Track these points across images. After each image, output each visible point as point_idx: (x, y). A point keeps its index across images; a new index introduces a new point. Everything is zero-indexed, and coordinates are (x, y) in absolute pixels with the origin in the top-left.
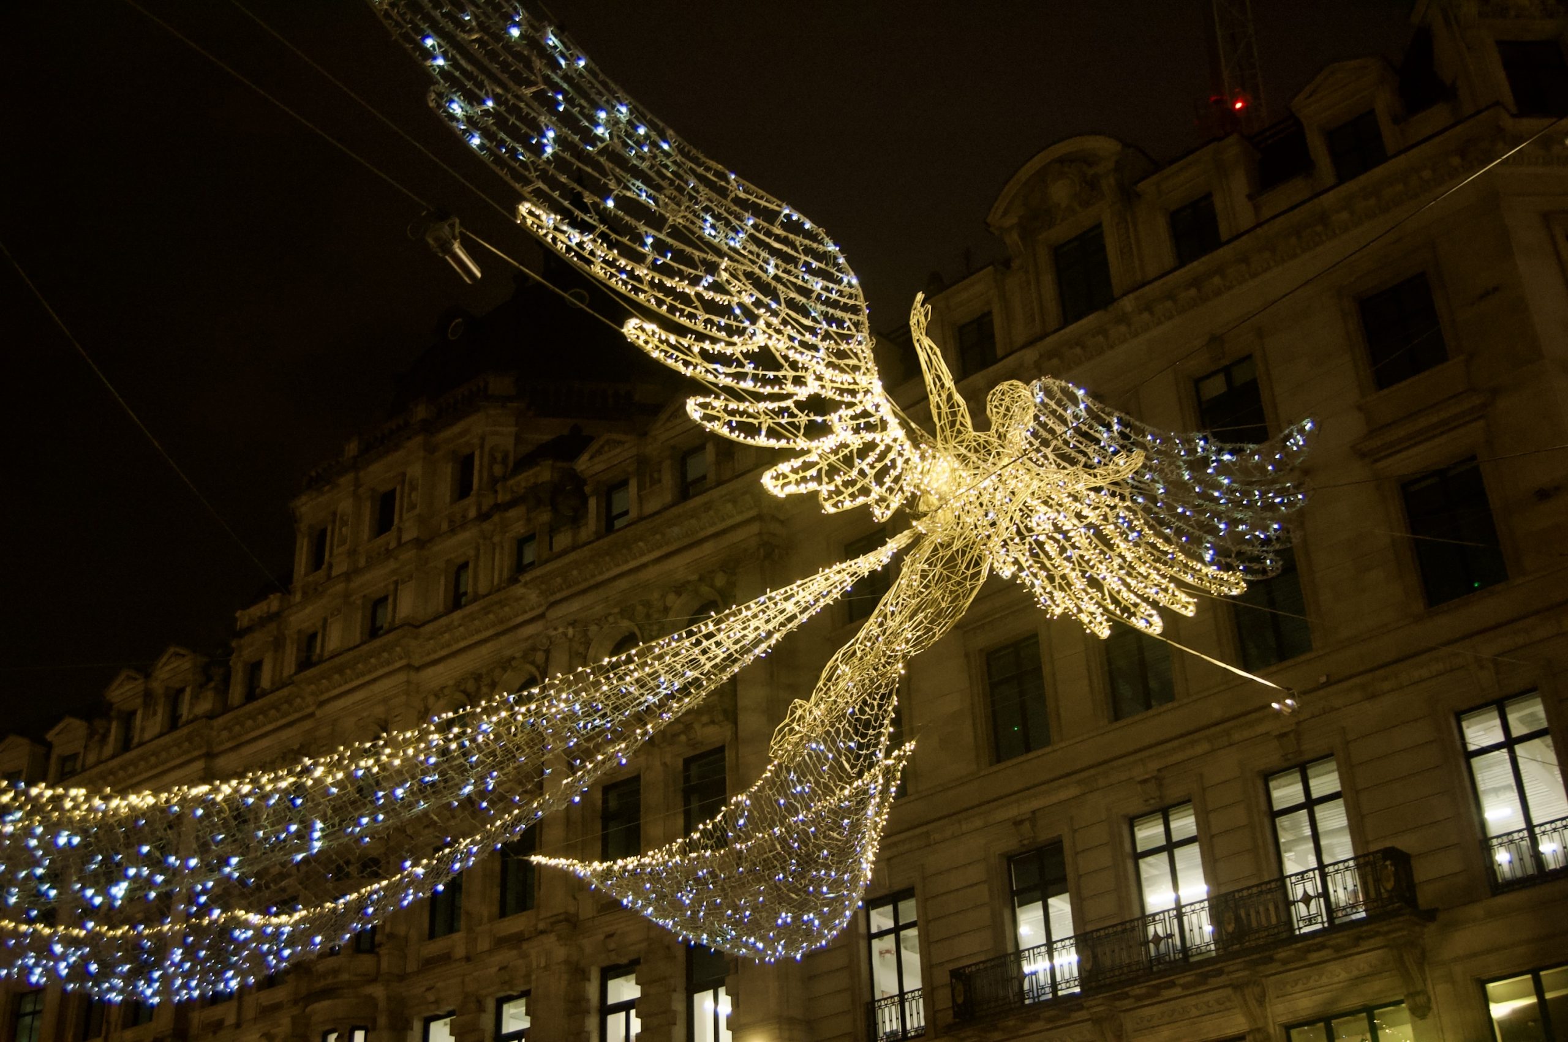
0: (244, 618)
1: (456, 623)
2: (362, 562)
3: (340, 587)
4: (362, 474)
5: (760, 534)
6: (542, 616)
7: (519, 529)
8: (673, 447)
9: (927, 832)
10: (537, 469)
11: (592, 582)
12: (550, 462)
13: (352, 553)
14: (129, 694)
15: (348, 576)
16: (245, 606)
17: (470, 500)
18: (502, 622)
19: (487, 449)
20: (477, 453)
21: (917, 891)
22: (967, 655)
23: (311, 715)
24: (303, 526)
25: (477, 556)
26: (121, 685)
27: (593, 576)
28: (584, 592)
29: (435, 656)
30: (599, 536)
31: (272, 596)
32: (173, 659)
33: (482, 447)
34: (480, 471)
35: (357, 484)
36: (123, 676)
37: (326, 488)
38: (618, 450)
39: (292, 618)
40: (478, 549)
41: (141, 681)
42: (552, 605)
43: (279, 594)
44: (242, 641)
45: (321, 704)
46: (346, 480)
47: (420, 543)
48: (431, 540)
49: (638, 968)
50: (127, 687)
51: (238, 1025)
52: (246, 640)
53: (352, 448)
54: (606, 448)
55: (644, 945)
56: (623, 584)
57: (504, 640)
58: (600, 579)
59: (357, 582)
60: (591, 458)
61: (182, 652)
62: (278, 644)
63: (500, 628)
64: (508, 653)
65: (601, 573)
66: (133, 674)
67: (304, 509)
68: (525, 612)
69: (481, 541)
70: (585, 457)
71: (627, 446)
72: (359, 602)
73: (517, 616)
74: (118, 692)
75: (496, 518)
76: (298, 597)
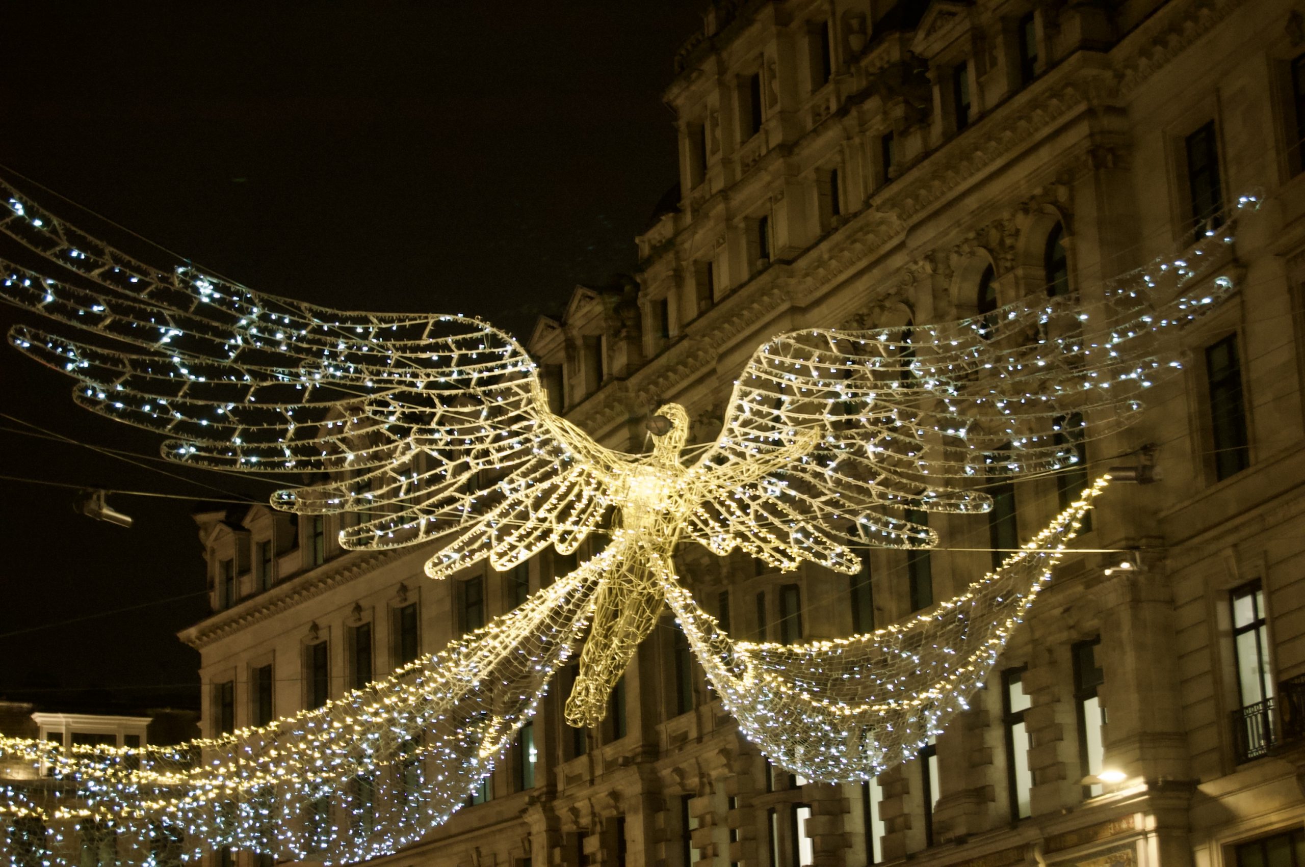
0: (645, 243)
1: (826, 256)
2: (739, 176)
3: (720, 208)
4: (725, 55)
5: (1091, 135)
6: (901, 246)
7: (877, 126)
8: (1003, 19)
9: (1261, 515)
10: (885, 45)
11: (944, 200)
12: (897, 35)
13: (726, 162)
14: (552, 346)
15: (725, 194)
16: (642, 232)
17: (830, 87)
18: (871, 250)
19: (839, 15)
20: (830, 24)
21: (1264, 582)
22: (1290, 290)
23: (713, 371)
24: (682, 124)
25: (843, 161)
26: (542, 337)
27: (943, 193)
28: (936, 214)
29: (818, 294)
30: (948, 137)
31: (663, 218)
32: (582, 303)
33: (834, 14)
34: (836, 50)
35: (722, 70)
36: (541, 326)
37: (694, 75)
38: (949, 26)
39: (687, 245)
40: (841, 152)
41: (558, 331)
42: (913, 229)
43: (671, 215)
44: (646, 275)
45: (722, 357)
46: (709, 65)
47: (787, 149)
48: (796, 144)
49: (1027, 675)
50: (548, 339)
51: (699, 740)
52: (649, 274)
53: (711, 21)
54: (939, 23)
55: (1029, 648)
56: (972, 202)
57: (876, 272)
58: (951, 195)
59: (738, 199)
60: (928, 34)
61: (589, 294)
62: (678, 277)
63: (873, 257)
64: (881, 289)
65: (951, 189)
66: (551, 322)
67: (680, 102)
68: (891, 238)
69: (844, 142)
70: (921, 35)
71: (957, 19)
72: (742, 225)
73: (884, 242)
74: (542, 344)
75: (854, 113)
76: (688, 219)
